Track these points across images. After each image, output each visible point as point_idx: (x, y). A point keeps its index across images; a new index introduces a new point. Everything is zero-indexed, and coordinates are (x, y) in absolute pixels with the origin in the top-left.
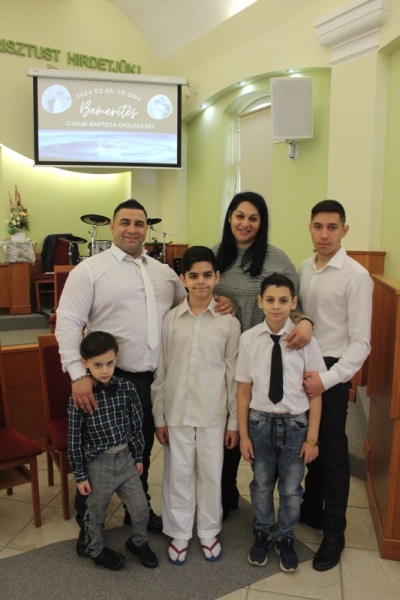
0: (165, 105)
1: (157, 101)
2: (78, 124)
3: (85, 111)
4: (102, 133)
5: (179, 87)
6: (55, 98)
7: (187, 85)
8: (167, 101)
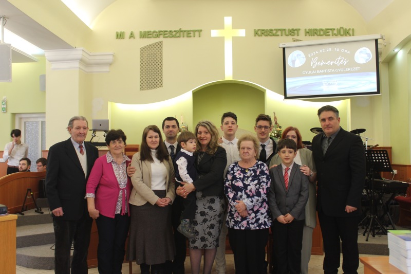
0: (367, 54)
1: (361, 52)
2: (310, 72)
3: (314, 64)
5: (376, 41)
6: (295, 59)
7: (382, 38)
8: (368, 51)
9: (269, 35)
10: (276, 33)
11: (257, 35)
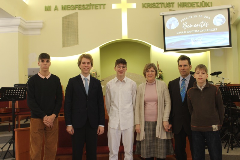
0: (222, 19)
1: (218, 18)
2: (182, 32)
3: (185, 27)
4: (193, 35)
5: (228, 9)
6: (172, 23)
8: (223, 17)
9: (153, 7)
10: (158, 6)
11: (144, 7)
